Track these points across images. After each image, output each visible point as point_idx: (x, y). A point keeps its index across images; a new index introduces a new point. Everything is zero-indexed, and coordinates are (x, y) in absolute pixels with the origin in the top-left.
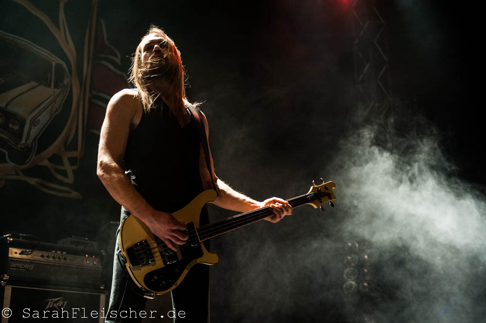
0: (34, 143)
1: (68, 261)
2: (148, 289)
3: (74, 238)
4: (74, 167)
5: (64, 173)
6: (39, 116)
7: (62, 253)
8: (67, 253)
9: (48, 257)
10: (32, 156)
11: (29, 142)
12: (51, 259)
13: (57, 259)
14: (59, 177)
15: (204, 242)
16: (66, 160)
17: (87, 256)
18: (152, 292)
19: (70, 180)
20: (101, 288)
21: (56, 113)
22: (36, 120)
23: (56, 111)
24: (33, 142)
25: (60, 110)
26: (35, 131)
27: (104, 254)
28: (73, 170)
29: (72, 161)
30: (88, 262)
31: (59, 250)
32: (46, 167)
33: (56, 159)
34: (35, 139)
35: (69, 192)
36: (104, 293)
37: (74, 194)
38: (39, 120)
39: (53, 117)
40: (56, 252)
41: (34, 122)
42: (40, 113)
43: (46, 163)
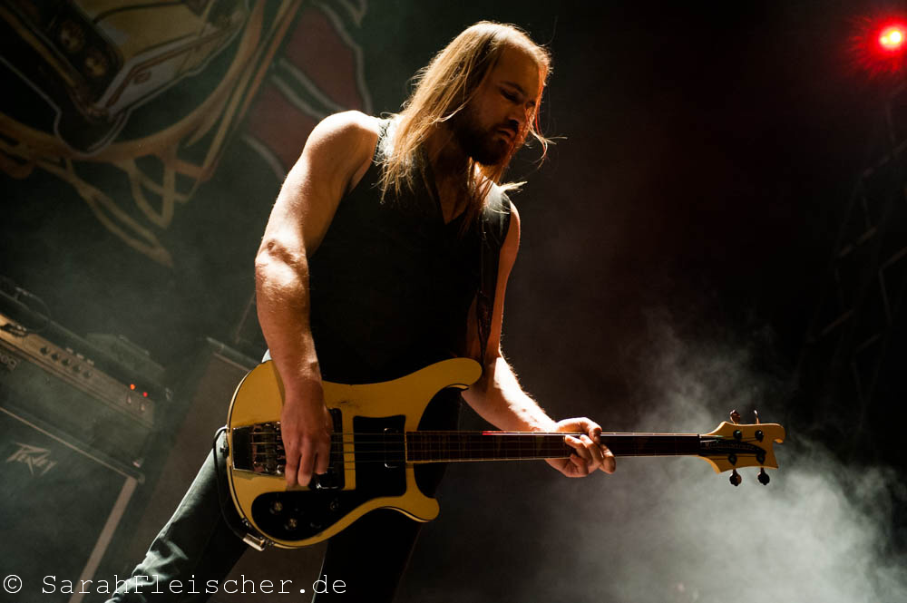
0: (121, 116)
1: (90, 381)
2: (257, 528)
3: (122, 340)
4: (182, 199)
5: (156, 202)
6: (153, 65)
7: (85, 360)
8: (95, 366)
9: (55, 357)
10: (106, 142)
11: (113, 110)
12: (58, 364)
13: (69, 369)
14: (143, 205)
15: (416, 467)
16: (169, 177)
17: (133, 387)
18: (264, 537)
19: (164, 219)
20: (135, 464)
21: (190, 74)
22: (143, 72)
23: (191, 70)
24: (119, 113)
25: (200, 71)
26: (133, 91)
27: (167, 396)
28: (177, 204)
29: (183, 183)
30: (130, 401)
31: (82, 353)
32: (124, 174)
33: (151, 166)
34: (125, 109)
35: (152, 246)
36: (136, 477)
37: (160, 253)
38: (150, 74)
39: (182, 77)
40: (75, 354)
41: (138, 74)
42: (157, 61)
43: (129, 166)
